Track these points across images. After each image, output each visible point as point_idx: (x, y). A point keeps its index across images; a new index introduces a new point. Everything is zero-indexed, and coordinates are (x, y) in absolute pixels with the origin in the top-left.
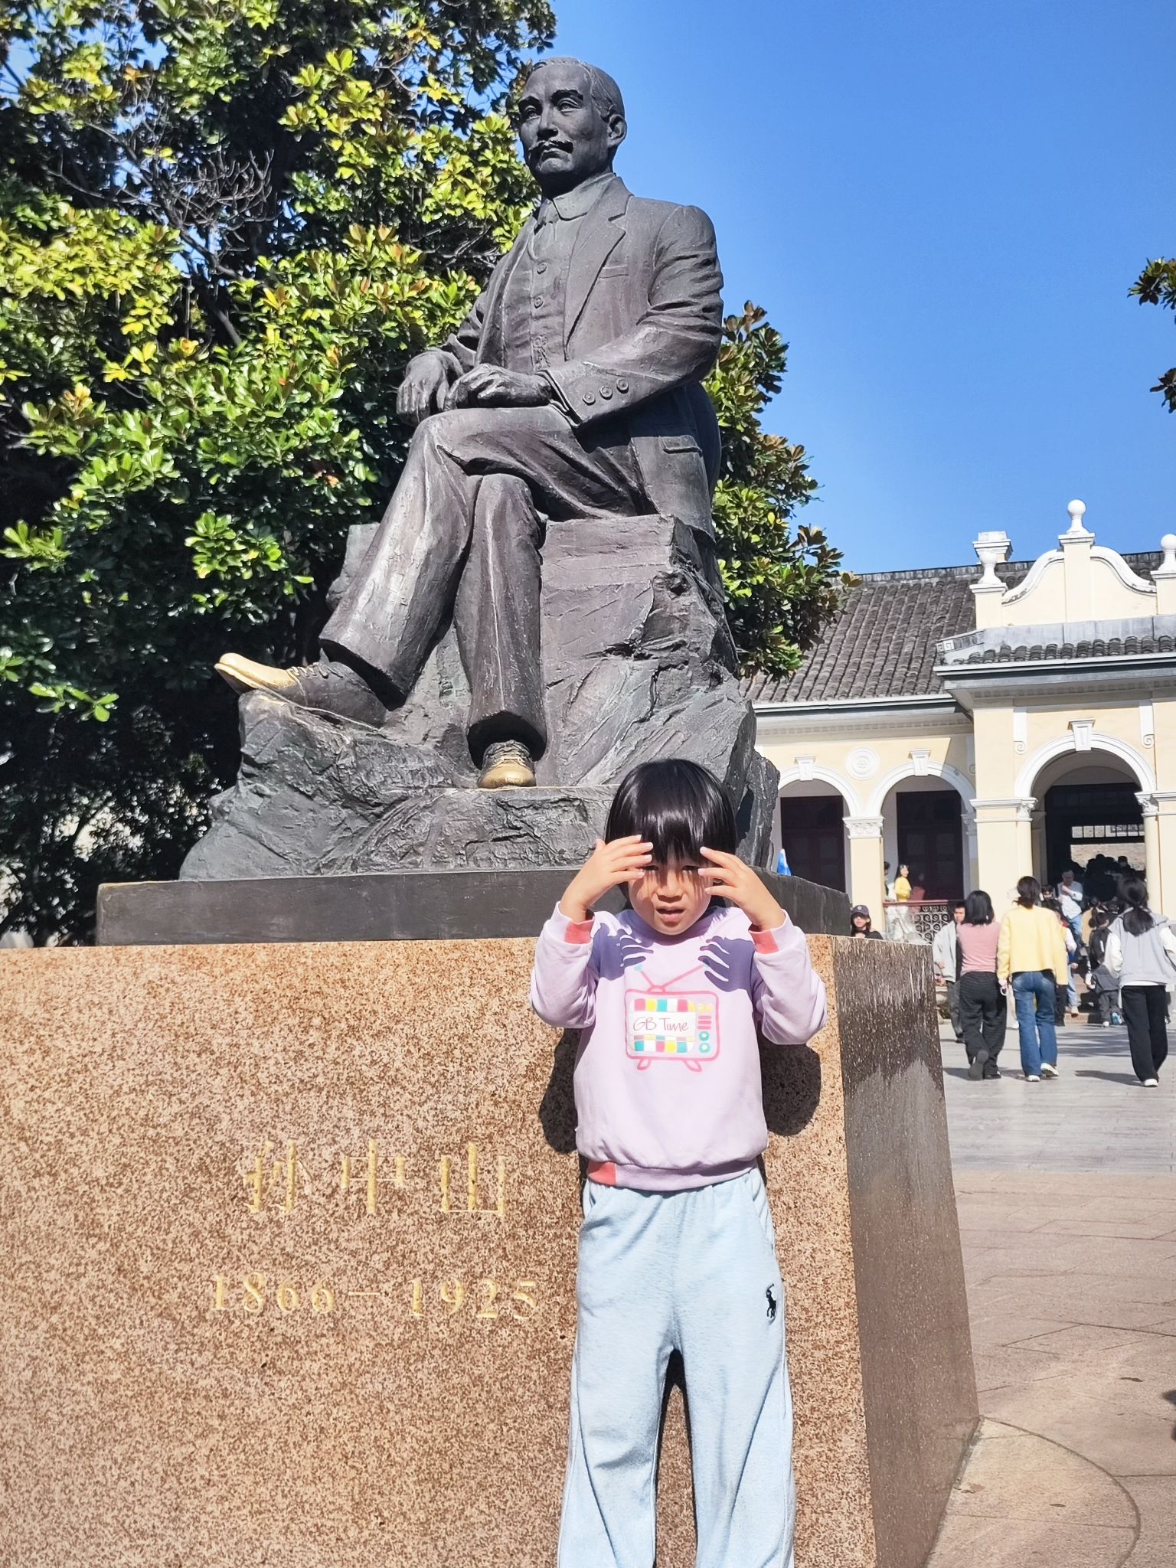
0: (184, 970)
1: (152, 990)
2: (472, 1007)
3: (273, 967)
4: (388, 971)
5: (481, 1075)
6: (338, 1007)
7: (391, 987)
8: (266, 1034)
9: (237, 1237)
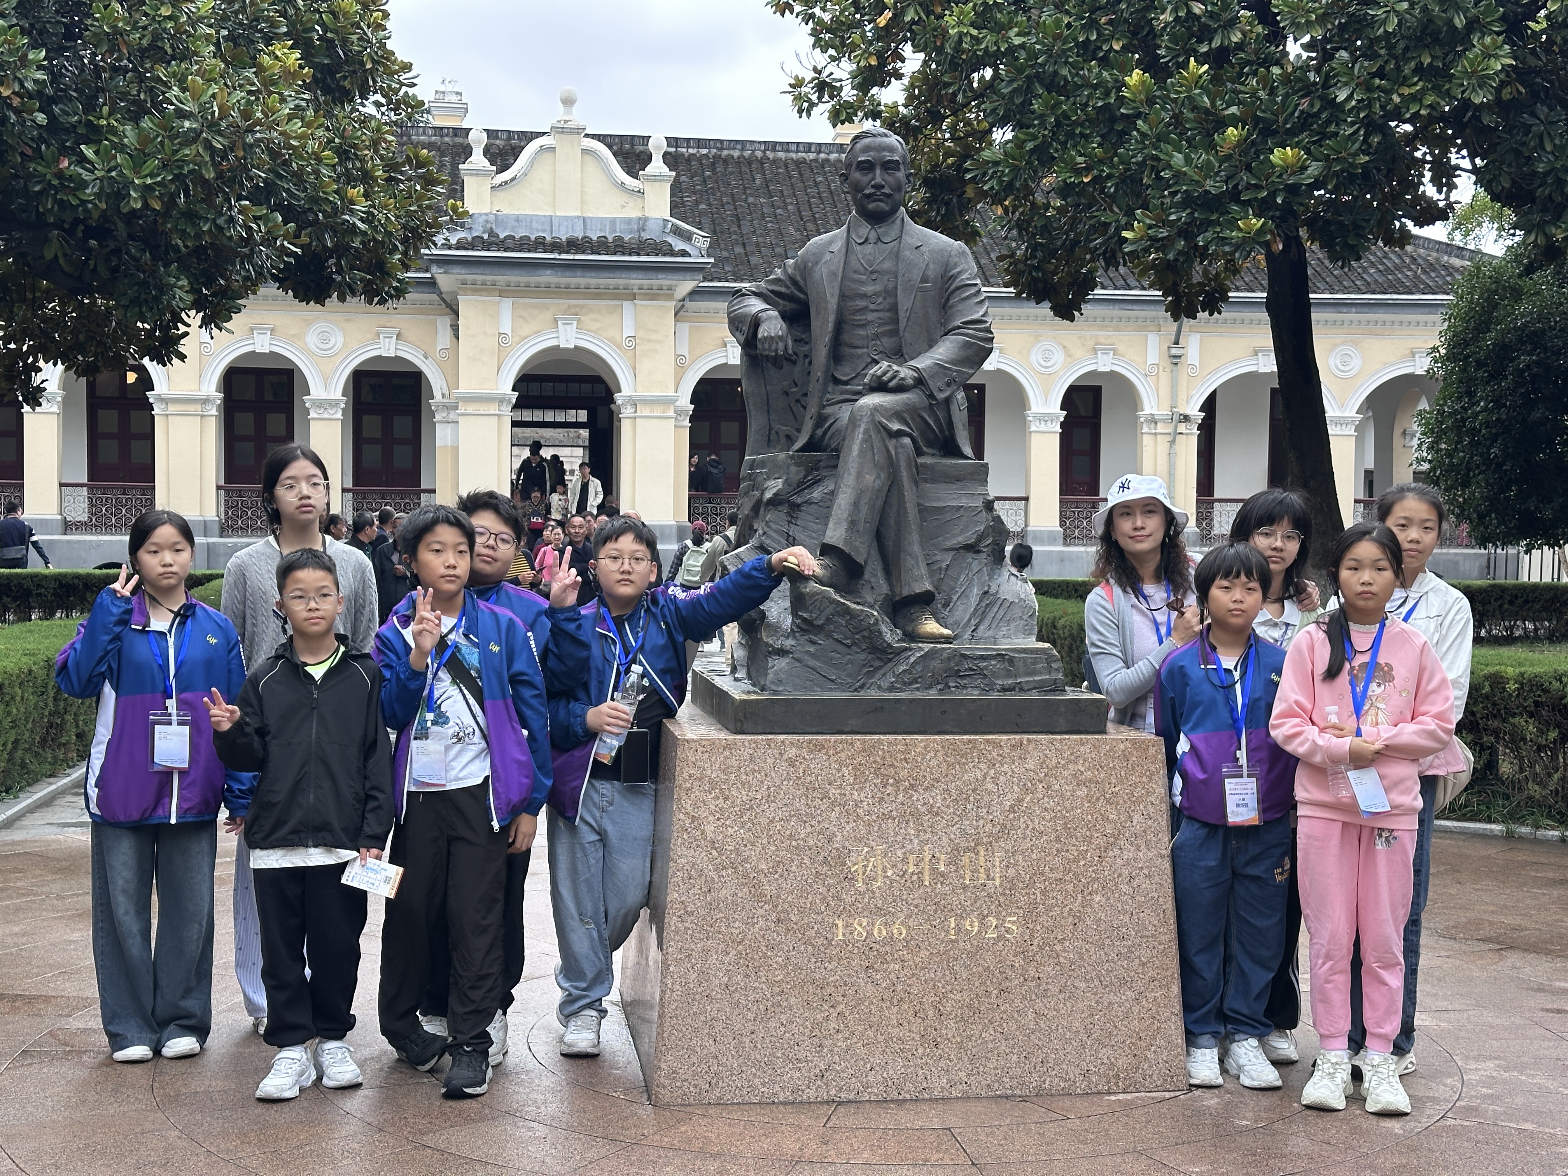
0: (811, 752)
1: (792, 763)
2: (979, 775)
3: (864, 750)
4: (932, 754)
5: (985, 811)
6: (903, 774)
7: (934, 763)
8: (861, 789)
9: (849, 899)
